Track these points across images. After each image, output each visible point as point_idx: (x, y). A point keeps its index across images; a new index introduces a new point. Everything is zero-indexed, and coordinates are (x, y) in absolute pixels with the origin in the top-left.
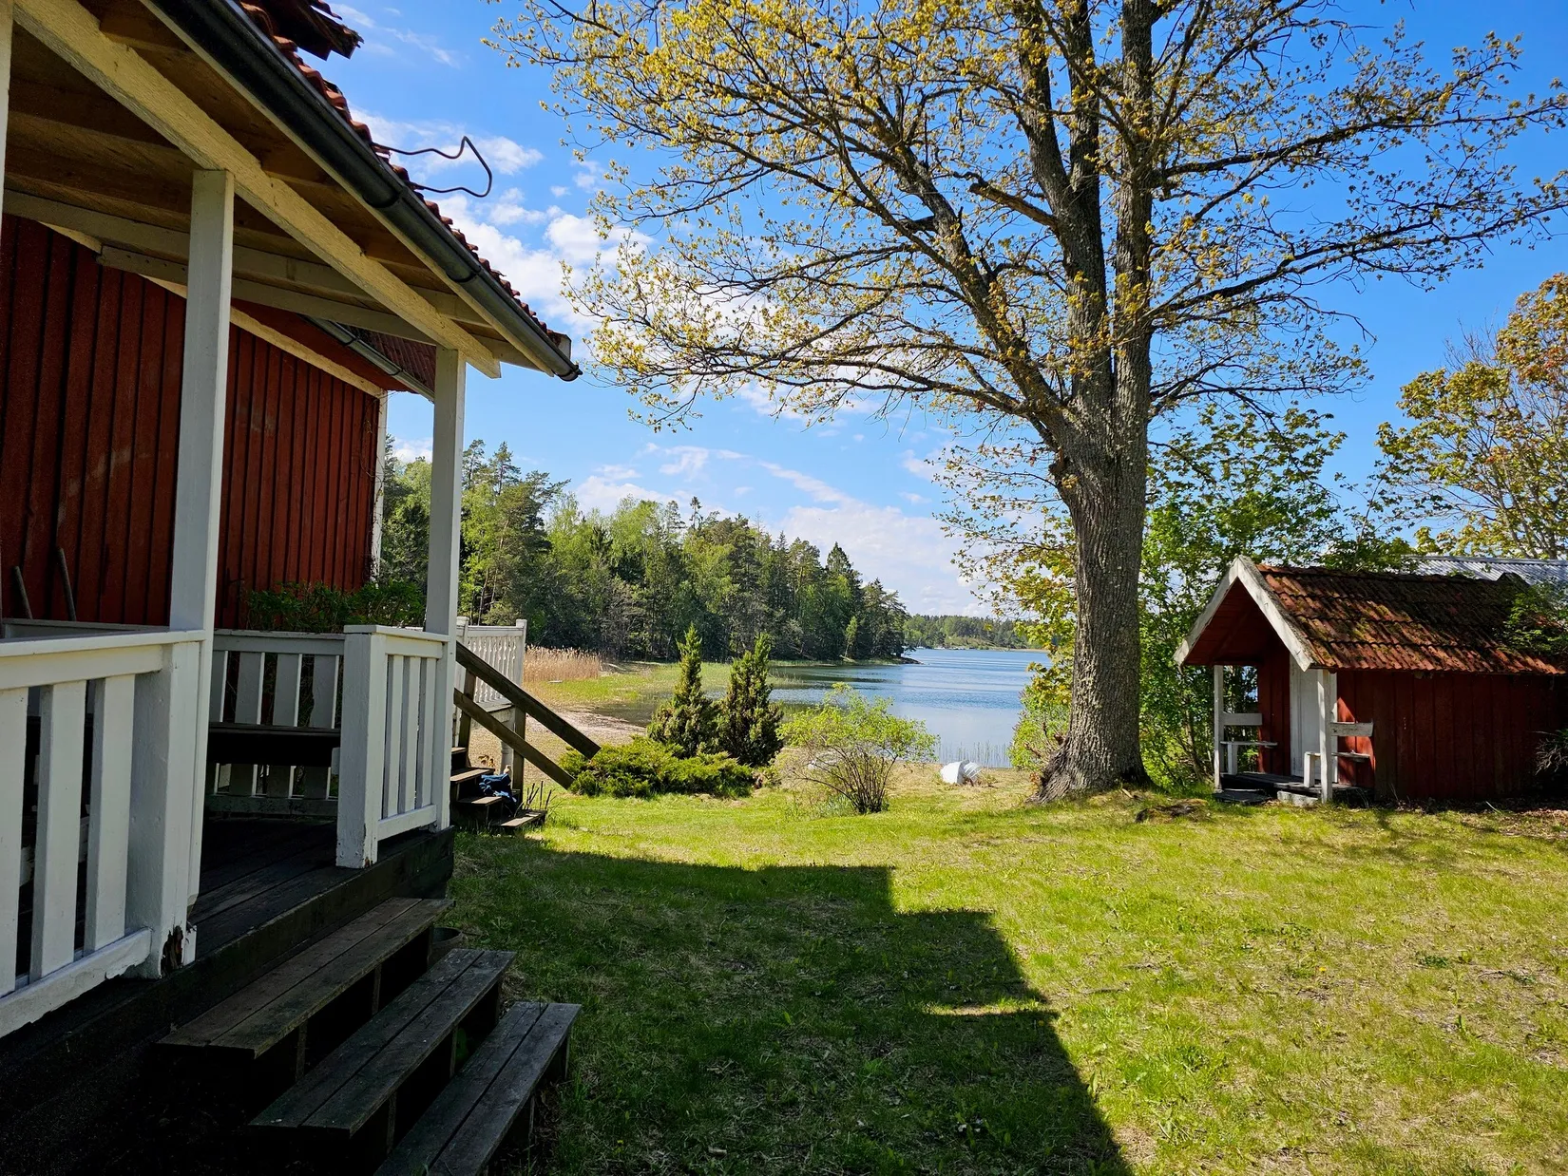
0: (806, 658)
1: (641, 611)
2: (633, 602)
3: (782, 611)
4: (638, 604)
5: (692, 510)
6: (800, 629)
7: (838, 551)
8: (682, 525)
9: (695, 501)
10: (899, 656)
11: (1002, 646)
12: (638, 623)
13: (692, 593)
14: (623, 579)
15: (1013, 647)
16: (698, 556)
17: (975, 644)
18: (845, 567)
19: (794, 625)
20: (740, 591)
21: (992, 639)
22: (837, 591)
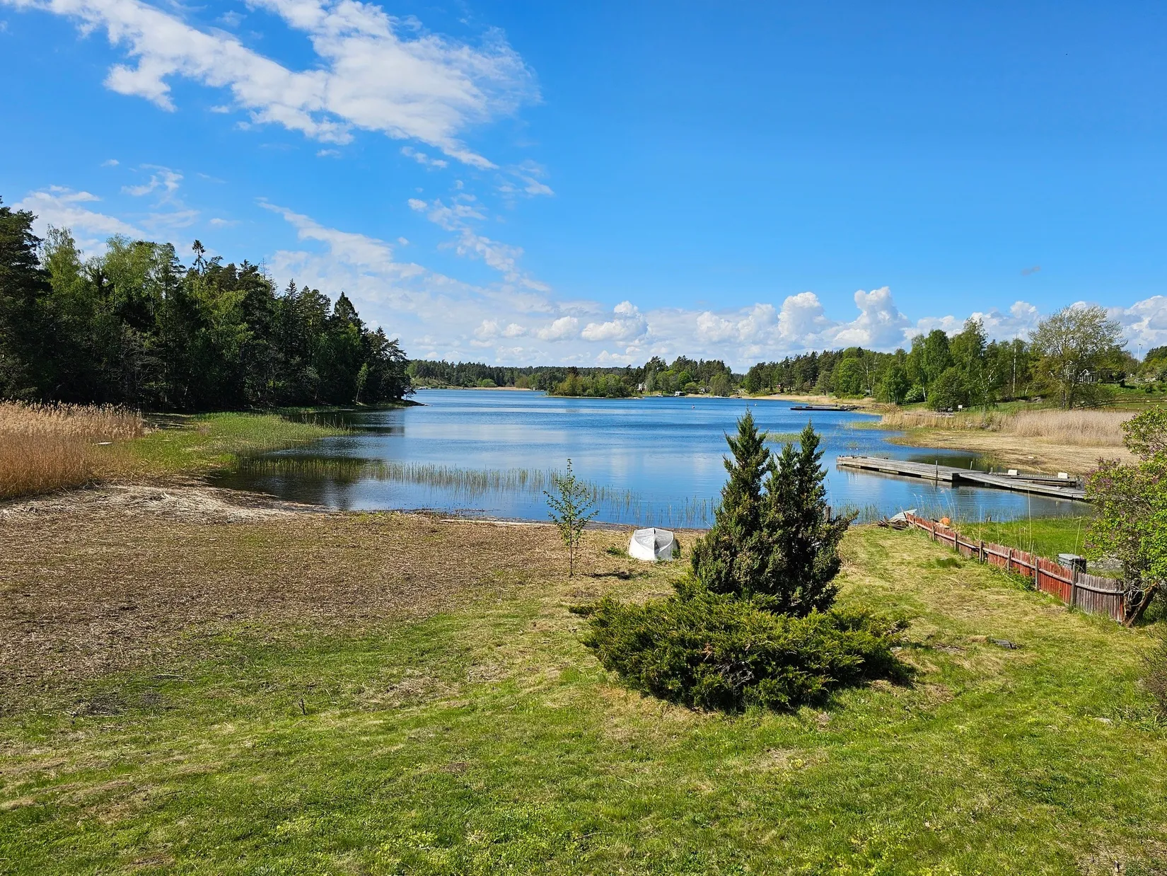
0: (321, 405)
1: (153, 360)
2: (145, 350)
3: (298, 359)
4: (150, 353)
5: (195, 254)
6: (317, 376)
7: (344, 301)
8: (182, 269)
9: (198, 245)
10: (399, 398)
11: (457, 385)
12: (152, 371)
13: (207, 340)
14: (132, 326)
15: (466, 386)
16: (210, 303)
17: (435, 384)
18: (351, 315)
19: (311, 372)
20: (254, 338)
21: (449, 379)
22: (349, 339)
